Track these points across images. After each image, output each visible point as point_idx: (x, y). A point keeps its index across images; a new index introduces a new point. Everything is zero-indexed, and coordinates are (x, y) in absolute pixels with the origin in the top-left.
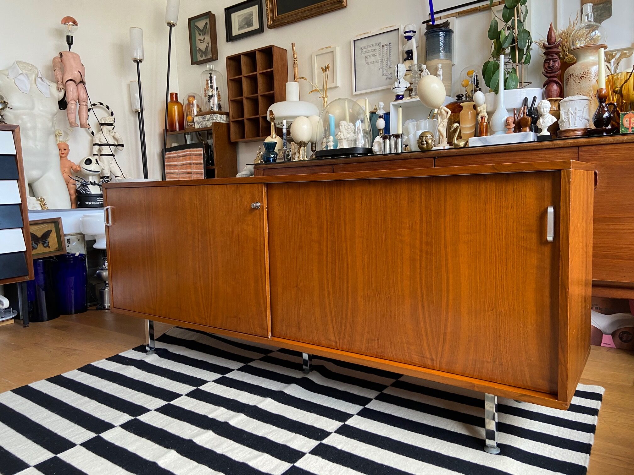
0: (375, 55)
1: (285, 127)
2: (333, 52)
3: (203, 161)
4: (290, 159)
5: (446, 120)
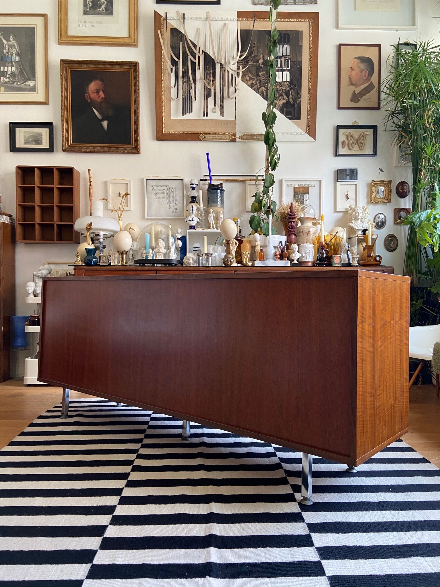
0: (163, 193)
1: (102, 237)
2: (127, 184)
4: (110, 264)
5: (236, 248)
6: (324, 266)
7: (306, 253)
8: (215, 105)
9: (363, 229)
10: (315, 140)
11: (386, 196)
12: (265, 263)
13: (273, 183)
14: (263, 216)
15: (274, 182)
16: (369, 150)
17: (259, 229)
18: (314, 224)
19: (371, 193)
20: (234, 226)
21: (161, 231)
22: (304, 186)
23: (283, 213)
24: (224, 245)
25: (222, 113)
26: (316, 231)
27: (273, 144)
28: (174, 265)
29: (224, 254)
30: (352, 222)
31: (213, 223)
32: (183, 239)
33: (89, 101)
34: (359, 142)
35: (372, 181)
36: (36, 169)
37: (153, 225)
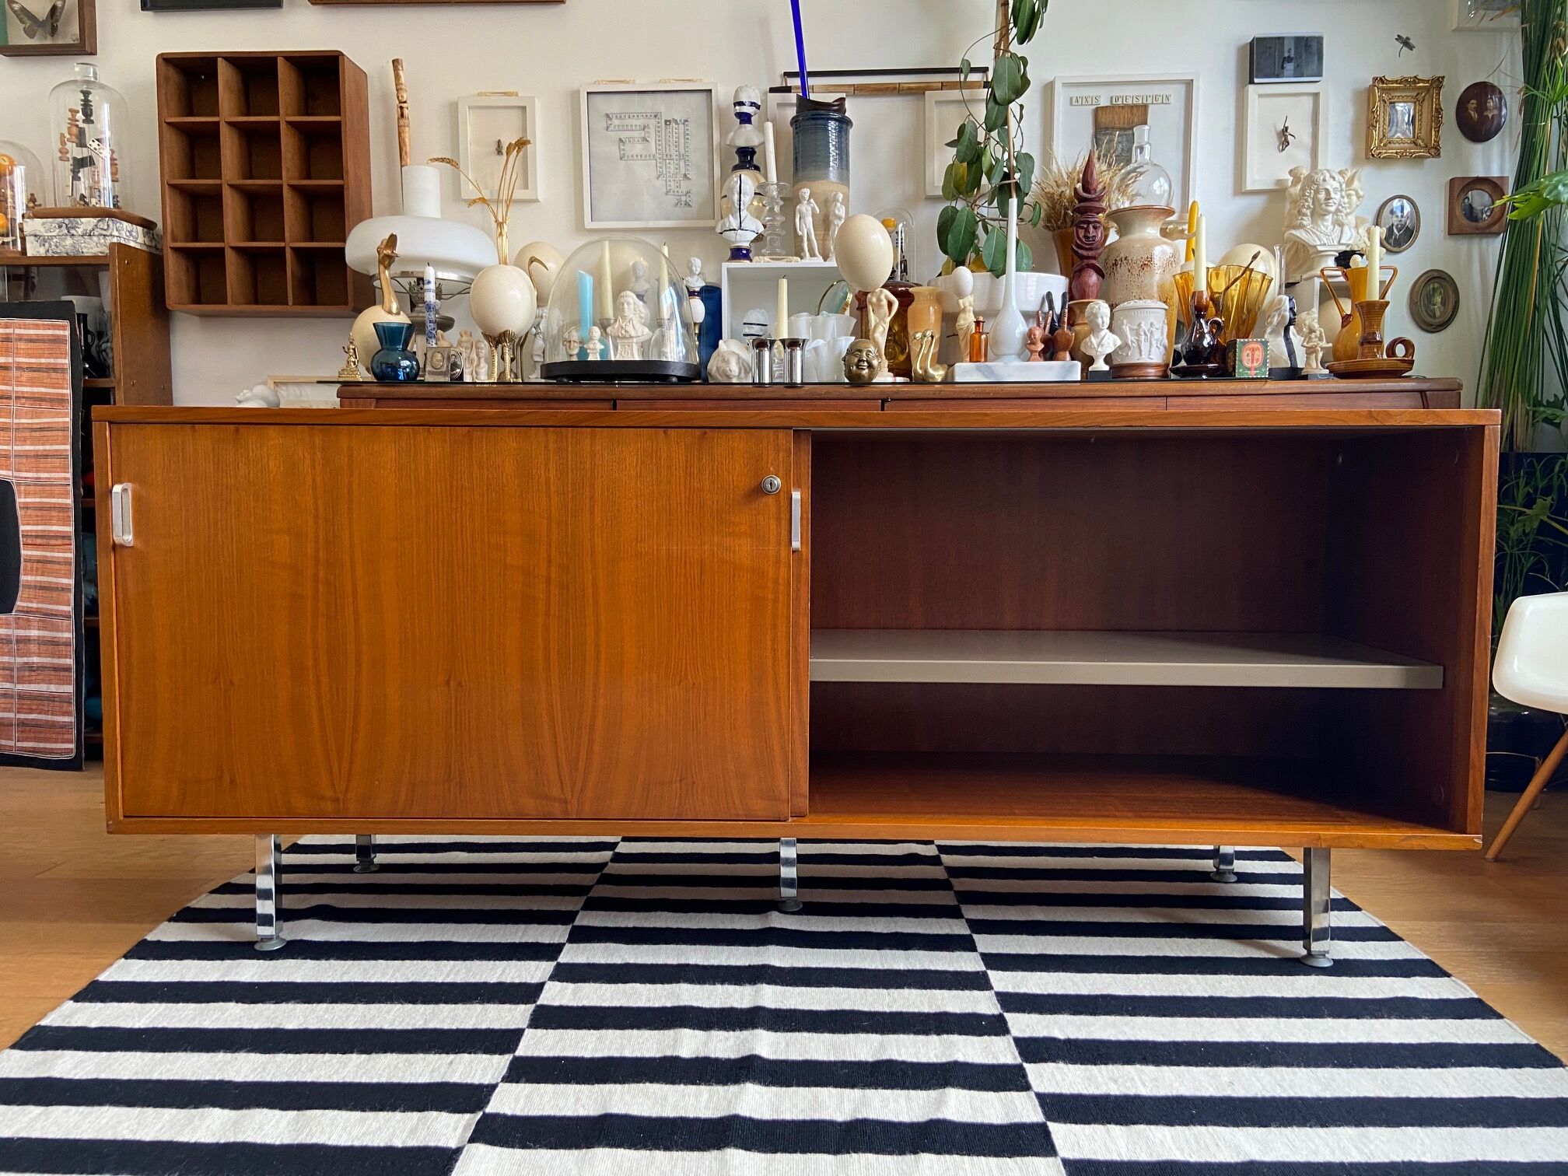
0: (645, 139)
1: (432, 286)
2: (524, 108)
3: (67, 361)
4: (461, 377)
5: (888, 319)
6: (1204, 377)
7: (1138, 335)
9: (1343, 248)
12: (992, 372)
13: (1022, 85)
14: (987, 210)
15: (1025, 83)
17: (971, 256)
18: (1166, 233)
19: (1367, 122)
20: (882, 242)
21: (634, 267)
22: (1130, 101)
23: (1056, 198)
24: (847, 313)
26: (1173, 256)
28: (674, 380)
29: (846, 342)
30: (1301, 226)
31: (813, 237)
32: (711, 295)
35: (1375, 79)
36: (222, 65)
37: (607, 242)
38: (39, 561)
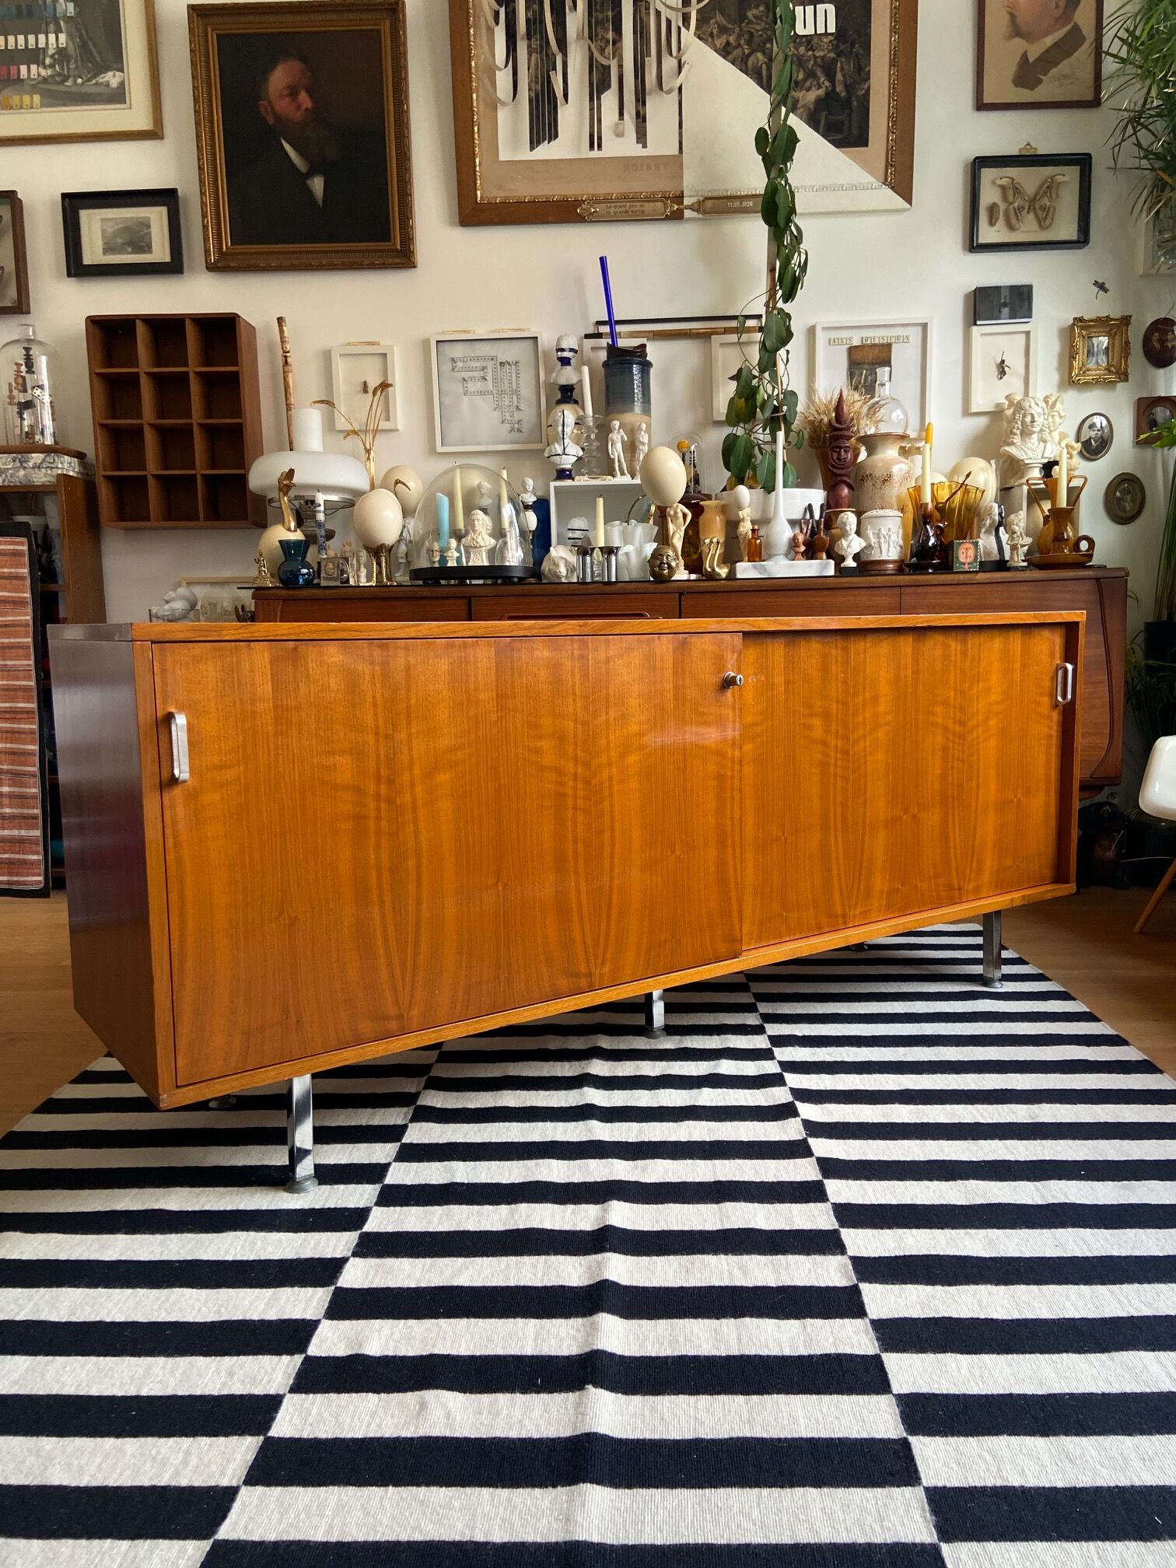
0: (484, 378)
1: (322, 508)
2: (385, 355)
3: (25, 571)
4: (347, 581)
5: (683, 528)
6: (931, 571)
7: (879, 538)
8: (621, 114)
9: (1046, 461)
10: (911, 204)
11: (1115, 363)
12: (765, 570)
13: (786, 337)
14: (761, 435)
15: (789, 335)
16: (1067, 230)
17: (749, 473)
18: (904, 452)
19: (1069, 353)
20: (678, 469)
21: (479, 486)
22: (877, 342)
23: (817, 424)
24: (651, 521)
25: (642, 137)
26: (908, 472)
27: (789, 220)
28: (516, 580)
29: (650, 548)
30: (1012, 444)
31: (623, 460)
32: (541, 507)
33: (271, 121)
34: (1037, 206)
35: (1075, 319)
36: (138, 322)
37: (458, 471)
38: (7, 732)
